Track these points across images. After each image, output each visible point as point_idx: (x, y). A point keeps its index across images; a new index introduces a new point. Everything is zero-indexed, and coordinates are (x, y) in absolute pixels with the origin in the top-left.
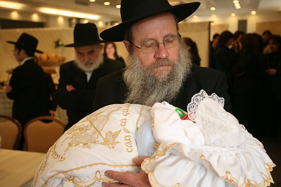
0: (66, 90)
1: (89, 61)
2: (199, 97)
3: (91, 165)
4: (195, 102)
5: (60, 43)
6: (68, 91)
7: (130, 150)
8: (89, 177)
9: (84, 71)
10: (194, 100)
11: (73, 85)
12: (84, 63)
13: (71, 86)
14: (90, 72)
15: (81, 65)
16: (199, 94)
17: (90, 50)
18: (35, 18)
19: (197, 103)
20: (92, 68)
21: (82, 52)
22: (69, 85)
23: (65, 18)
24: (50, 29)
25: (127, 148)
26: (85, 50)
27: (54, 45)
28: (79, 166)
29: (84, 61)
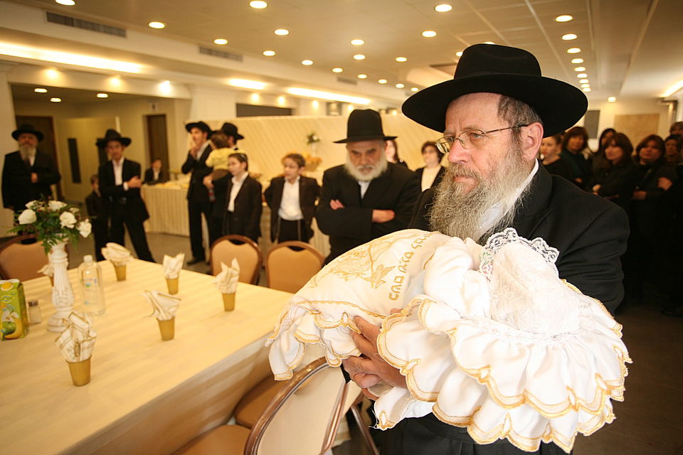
0: (330, 207)
1: (367, 164)
2: (500, 239)
3: (338, 303)
4: (493, 244)
5: (315, 138)
6: (332, 210)
7: (394, 296)
8: (333, 318)
9: (358, 180)
10: (491, 242)
11: (340, 201)
12: (360, 167)
13: (337, 201)
14: (366, 181)
15: (355, 172)
16: (502, 233)
17: (370, 148)
18: (281, 102)
19: (495, 248)
20: (370, 176)
21: (357, 150)
22: (335, 200)
23: (321, 101)
24: (301, 117)
25: (392, 292)
26: (363, 147)
27: (307, 140)
28: (325, 300)
29: (360, 164)
